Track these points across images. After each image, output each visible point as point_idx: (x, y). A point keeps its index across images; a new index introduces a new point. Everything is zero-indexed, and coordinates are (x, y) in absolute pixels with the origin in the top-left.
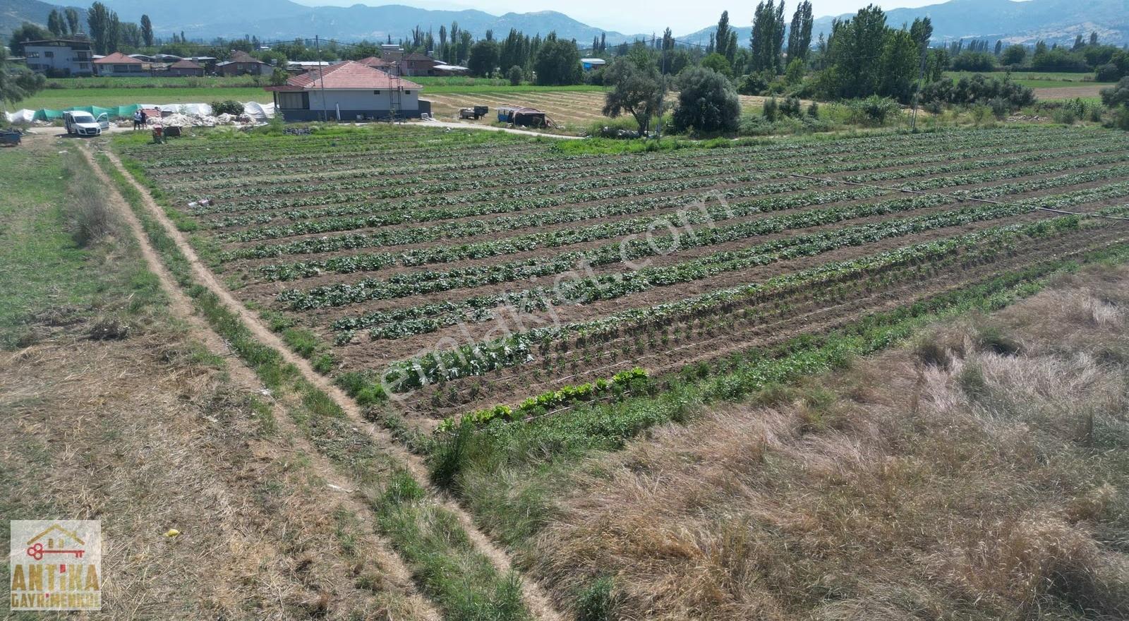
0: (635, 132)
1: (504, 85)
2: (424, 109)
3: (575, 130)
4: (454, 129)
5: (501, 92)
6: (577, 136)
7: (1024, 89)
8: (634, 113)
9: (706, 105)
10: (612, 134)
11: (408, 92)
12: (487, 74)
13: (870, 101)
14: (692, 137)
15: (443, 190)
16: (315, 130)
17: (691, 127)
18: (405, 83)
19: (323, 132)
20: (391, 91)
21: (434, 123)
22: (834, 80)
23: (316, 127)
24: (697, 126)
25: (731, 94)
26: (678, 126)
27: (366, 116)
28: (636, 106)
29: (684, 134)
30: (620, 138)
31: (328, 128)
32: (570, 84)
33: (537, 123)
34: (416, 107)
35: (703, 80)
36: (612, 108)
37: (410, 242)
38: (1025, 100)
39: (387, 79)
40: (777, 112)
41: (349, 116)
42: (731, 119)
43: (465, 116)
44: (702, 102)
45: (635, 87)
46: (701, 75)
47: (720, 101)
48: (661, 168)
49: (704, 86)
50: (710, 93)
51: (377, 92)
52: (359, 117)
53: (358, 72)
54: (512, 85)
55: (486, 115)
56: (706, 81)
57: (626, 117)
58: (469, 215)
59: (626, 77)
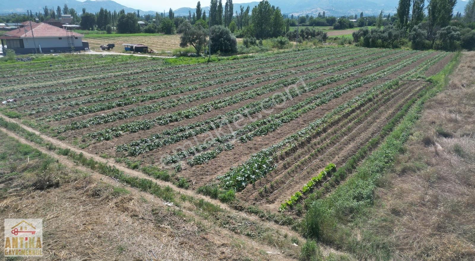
0: (195, 54)
1: (104, 33)
2: (85, 46)
3: (166, 53)
4: (106, 55)
5: (106, 37)
6: (169, 56)
7: (324, 32)
8: (194, 46)
9: (224, 41)
10: (185, 55)
11: (76, 38)
12: (91, 29)
13: (279, 39)
14: (220, 55)
15: (135, 85)
16: (33, 58)
17: (219, 51)
18: (75, 34)
19: (37, 59)
20: (68, 38)
21: (92, 52)
22: (253, 30)
23: (34, 57)
24: (222, 51)
25: (233, 36)
26: (213, 51)
27: (56, 50)
28: (195, 42)
29: (217, 54)
30: (189, 56)
31: (39, 57)
32: (135, 33)
33: (146, 51)
34: (81, 45)
35: (221, 31)
36: (183, 44)
37: (148, 113)
38: (325, 38)
39: (65, 32)
40: (249, 44)
41: (46, 51)
42: (234, 47)
43: (104, 49)
44: (222, 40)
45: (193, 34)
46: (219, 28)
47: (229, 40)
48: (222, 70)
49: (221, 33)
50: (225, 36)
51: (60, 38)
52: (52, 51)
53: (48, 29)
54: (108, 33)
55: (114, 48)
56: (222, 31)
57: (191, 47)
58: (162, 97)
59: (188, 30)
